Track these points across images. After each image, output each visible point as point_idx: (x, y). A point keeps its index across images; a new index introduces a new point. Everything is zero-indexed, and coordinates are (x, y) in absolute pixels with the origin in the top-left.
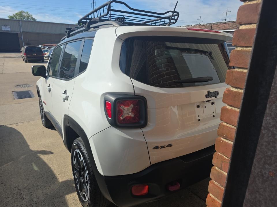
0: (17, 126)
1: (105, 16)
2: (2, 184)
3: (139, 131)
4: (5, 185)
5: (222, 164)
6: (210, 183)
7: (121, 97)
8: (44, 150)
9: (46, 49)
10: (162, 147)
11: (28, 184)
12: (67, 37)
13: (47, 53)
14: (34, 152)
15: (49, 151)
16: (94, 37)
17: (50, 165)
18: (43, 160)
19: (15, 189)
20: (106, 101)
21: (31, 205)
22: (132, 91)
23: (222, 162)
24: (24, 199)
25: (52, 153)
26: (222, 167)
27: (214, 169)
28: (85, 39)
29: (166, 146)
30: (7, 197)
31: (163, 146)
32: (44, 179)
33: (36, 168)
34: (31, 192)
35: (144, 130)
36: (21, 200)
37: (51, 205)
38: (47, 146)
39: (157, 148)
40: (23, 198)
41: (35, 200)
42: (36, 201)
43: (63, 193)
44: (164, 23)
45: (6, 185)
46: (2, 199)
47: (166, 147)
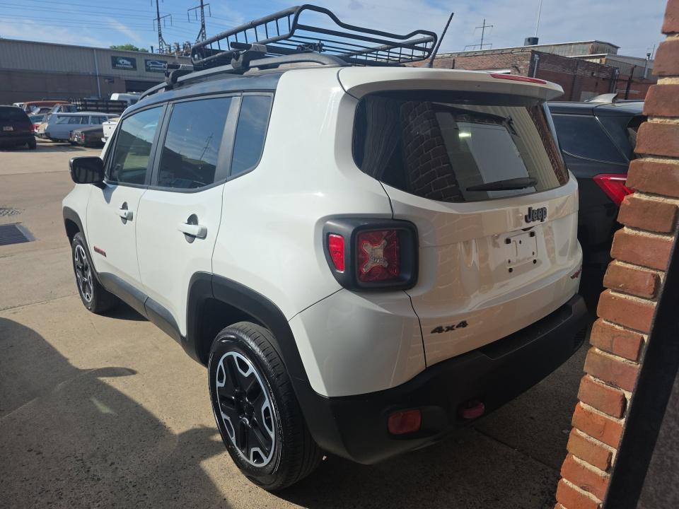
0: (14, 313)
1: (280, 40)
2: (29, 451)
3: (402, 296)
4: (39, 453)
5: (612, 342)
6: (582, 381)
7: (366, 224)
8: (111, 366)
9: (34, 113)
10: (450, 328)
11: (98, 446)
12: (168, 88)
13: (39, 123)
14: (86, 373)
15: (125, 368)
16: (274, 91)
17: (138, 399)
18: (116, 389)
19: (67, 459)
20: (328, 234)
21: (122, 490)
22: (387, 211)
23: (613, 337)
24: (99, 479)
25: (133, 372)
26: (612, 348)
27: (592, 353)
28: (244, 94)
29: (456, 325)
30: (54, 479)
31: (450, 326)
32: (133, 431)
33: (105, 410)
34: (113, 464)
35: (414, 293)
36: (93, 483)
37: (171, 486)
38: (116, 357)
39: (439, 330)
40: (96, 478)
41: (129, 478)
42: (131, 480)
43: (193, 457)
44: (398, 56)
45: (42, 453)
46: (43, 485)
47: (457, 327)
